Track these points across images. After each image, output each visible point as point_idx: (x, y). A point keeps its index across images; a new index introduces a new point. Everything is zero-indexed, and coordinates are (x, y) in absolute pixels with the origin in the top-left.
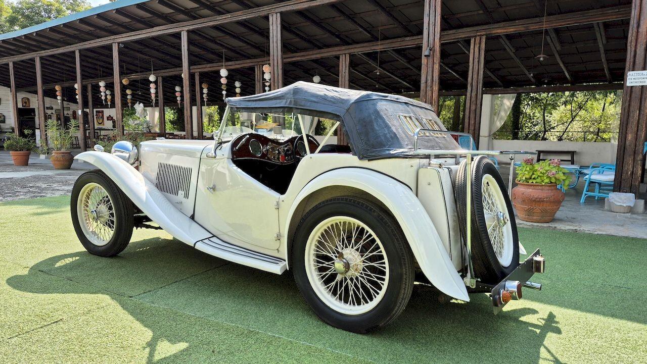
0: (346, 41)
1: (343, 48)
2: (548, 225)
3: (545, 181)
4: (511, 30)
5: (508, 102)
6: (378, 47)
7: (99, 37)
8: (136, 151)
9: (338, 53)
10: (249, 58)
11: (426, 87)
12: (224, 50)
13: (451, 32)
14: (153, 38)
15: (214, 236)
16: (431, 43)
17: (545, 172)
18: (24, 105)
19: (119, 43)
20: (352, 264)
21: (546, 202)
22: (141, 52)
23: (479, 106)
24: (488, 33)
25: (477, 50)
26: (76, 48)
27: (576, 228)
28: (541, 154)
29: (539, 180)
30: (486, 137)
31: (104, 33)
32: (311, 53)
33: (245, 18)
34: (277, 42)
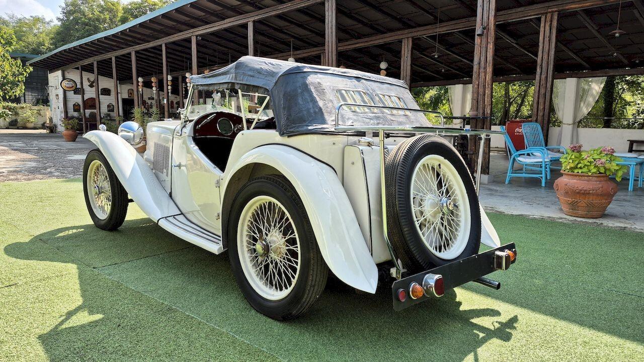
0: (407, 24)
1: (406, 31)
2: (594, 221)
3: (592, 171)
4: (587, 4)
5: (596, 86)
6: (441, 29)
7: (181, 31)
8: (142, 131)
9: (401, 37)
10: (316, 46)
11: (479, 69)
12: (292, 39)
13: (519, 9)
14: (226, 30)
15: (182, 214)
16: (485, 20)
17: (593, 160)
18: (130, 95)
19: (197, 36)
20: (273, 246)
21: (593, 195)
22: (219, 44)
23: (549, 89)
24: (560, 8)
25: (548, 28)
26: (162, 42)
27: (626, 226)
28: (635, 144)
29: (585, 170)
30: (570, 125)
31: (184, 27)
32: (374, 38)
33: (304, 5)
34: (332, 28)
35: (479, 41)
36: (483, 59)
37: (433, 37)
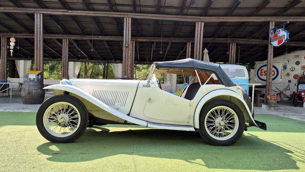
1: (65, 35)
4: (144, 40)
11: (125, 59)
15: (147, 121)
16: (127, 42)
24: (136, 40)
34: (40, 28)
35: (125, 49)
36: (127, 56)
37: (91, 41)
